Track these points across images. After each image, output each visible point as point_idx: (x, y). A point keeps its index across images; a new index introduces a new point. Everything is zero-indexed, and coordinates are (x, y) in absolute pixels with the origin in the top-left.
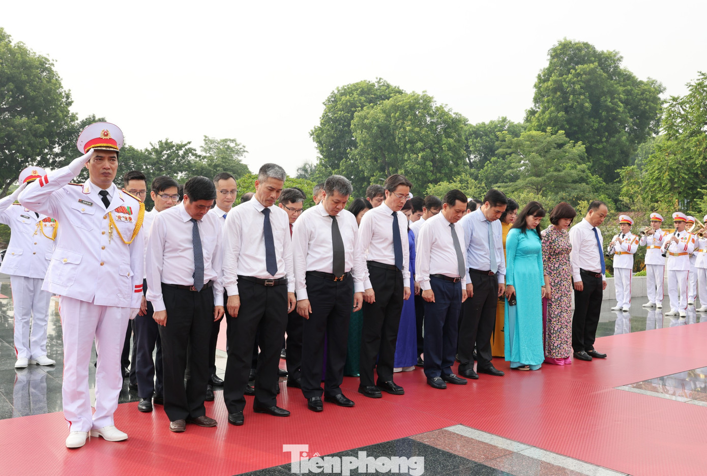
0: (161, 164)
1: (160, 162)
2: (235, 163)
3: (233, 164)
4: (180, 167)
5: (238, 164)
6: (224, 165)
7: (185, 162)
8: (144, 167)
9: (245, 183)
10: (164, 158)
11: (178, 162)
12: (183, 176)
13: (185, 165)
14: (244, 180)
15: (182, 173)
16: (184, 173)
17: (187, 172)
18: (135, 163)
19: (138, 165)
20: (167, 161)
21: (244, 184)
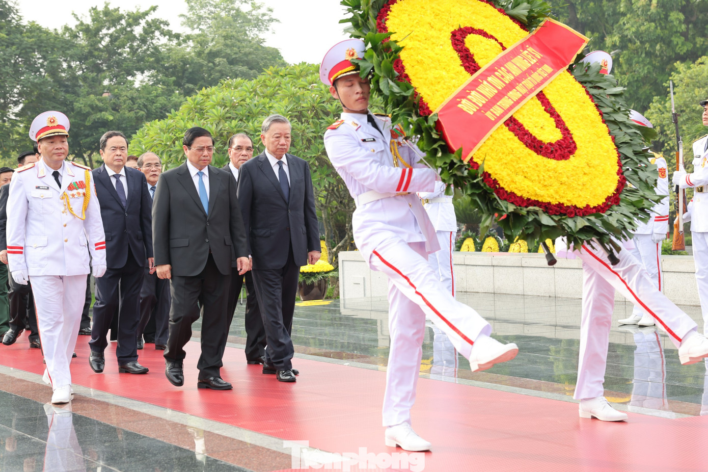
0: (99, 58)
1: (96, 53)
2: (251, 47)
3: (247, 50)
4: (138, 61)
5: (257, 49)
6: (228, 51)
7: (148, 49)
8: (65, 65)
9: (267, 86)
10: (104, 43)
11: (133, 51)
12: (146, 80)
13: (149, 56)
14: (264, 81)
15: (143, 73)
16: (147, 73)
17: (153, 72)
18: (44, 58)
19: (51, 62)
20: (111, 51)
21: (265, 90)
